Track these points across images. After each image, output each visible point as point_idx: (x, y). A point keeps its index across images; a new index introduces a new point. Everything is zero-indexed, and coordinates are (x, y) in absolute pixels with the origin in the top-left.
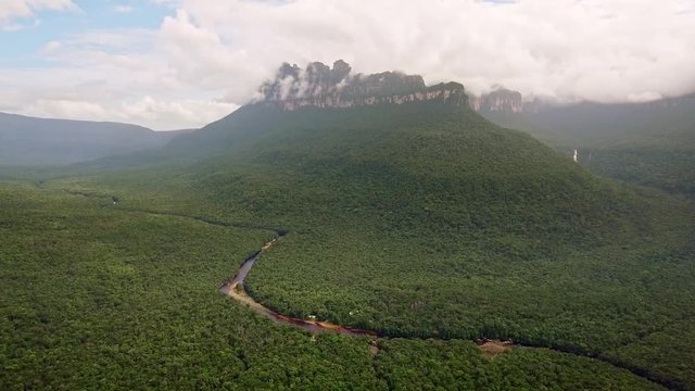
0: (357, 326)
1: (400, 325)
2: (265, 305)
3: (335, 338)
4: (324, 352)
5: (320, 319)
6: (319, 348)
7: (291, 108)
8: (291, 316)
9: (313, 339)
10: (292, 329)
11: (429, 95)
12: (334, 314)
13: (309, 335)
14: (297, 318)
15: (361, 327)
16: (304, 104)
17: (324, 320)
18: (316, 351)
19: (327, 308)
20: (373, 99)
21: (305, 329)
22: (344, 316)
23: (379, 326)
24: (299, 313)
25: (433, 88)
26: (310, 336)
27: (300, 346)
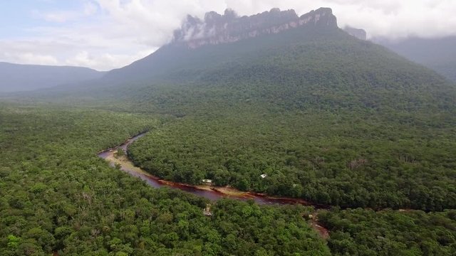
0: (275, 193)
1: (347, 189)
2: (144, 169)
3: (247, 209)
4: (230, 238)
5: (217, 184)
6: (218, 227)
7: (193, 47)
8: (177, 180)
9: (207, 212)
10: (172, 196)
11: (301, 23)
12: (239, 175)
13: (201, 205)
14: (186, 182)
15: (282, 194)
16: (203, 43)
17: (224, 186)
18: (214, 234)
19: (228, 169)
20: (255, 32)
21: (195, 196)
22: (254, 179)
23: (311, 191)
24: (188, 175)
25: (304, 17)
26: (203, 207)
27: (182, 223)
